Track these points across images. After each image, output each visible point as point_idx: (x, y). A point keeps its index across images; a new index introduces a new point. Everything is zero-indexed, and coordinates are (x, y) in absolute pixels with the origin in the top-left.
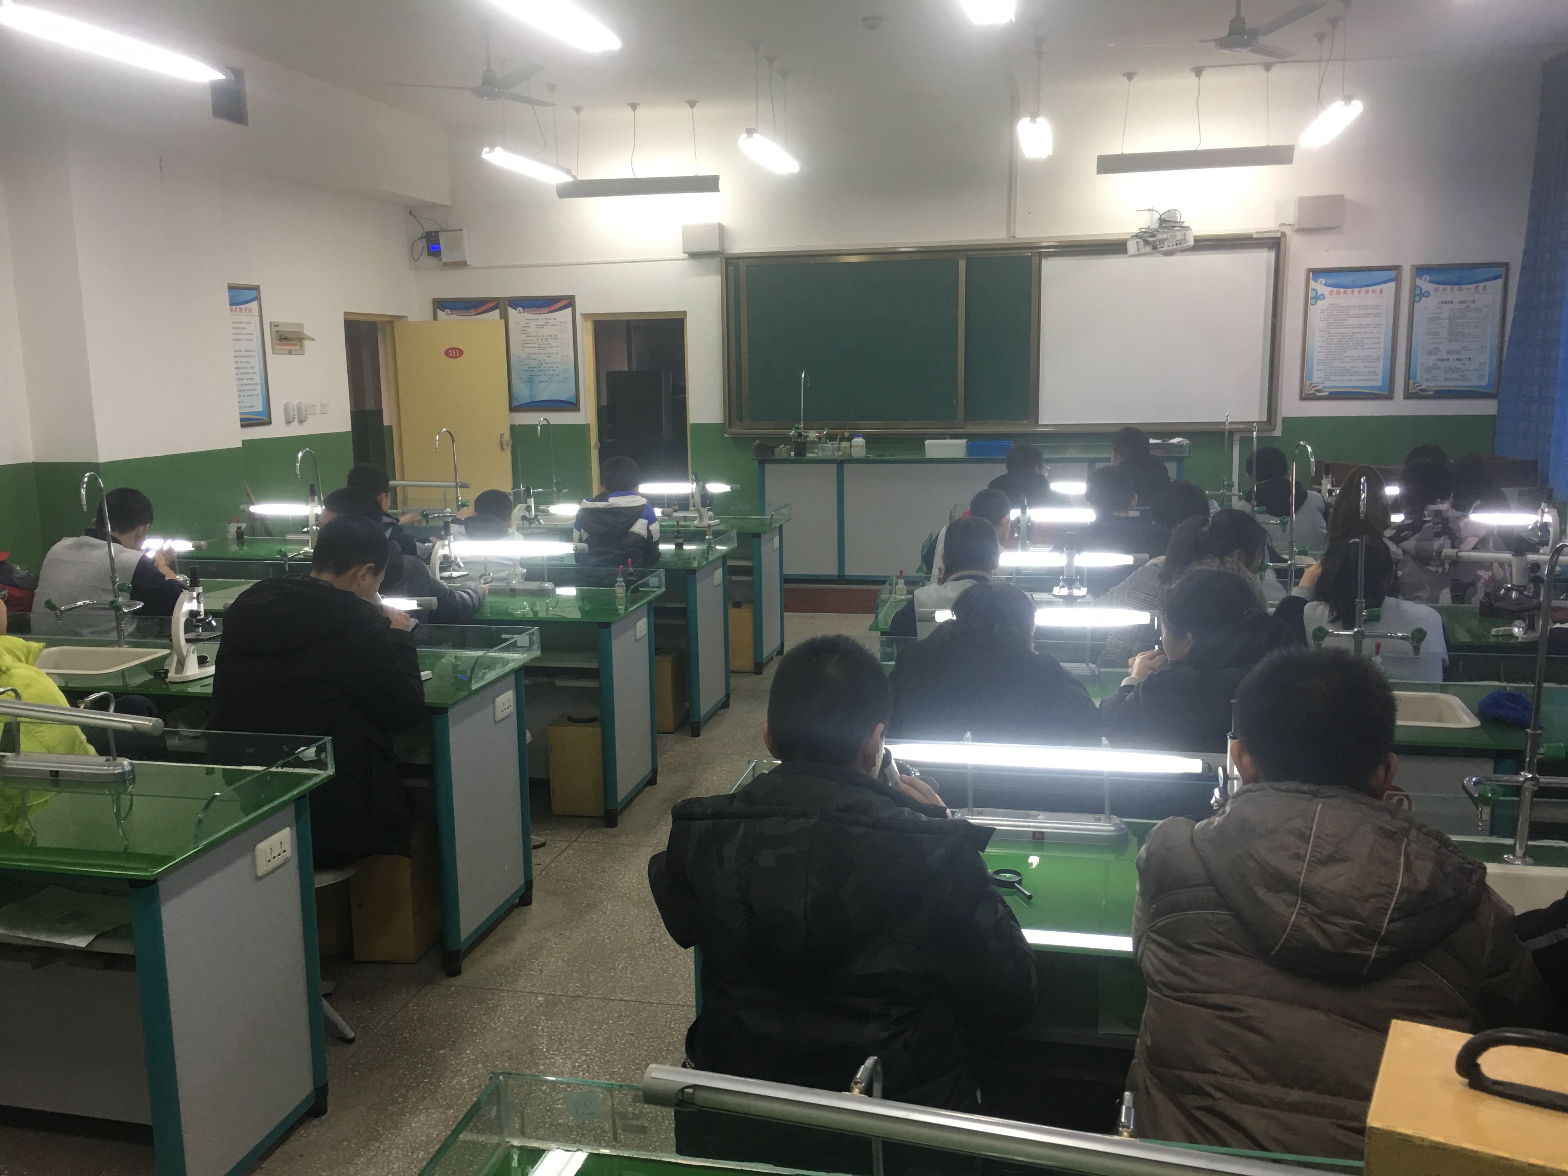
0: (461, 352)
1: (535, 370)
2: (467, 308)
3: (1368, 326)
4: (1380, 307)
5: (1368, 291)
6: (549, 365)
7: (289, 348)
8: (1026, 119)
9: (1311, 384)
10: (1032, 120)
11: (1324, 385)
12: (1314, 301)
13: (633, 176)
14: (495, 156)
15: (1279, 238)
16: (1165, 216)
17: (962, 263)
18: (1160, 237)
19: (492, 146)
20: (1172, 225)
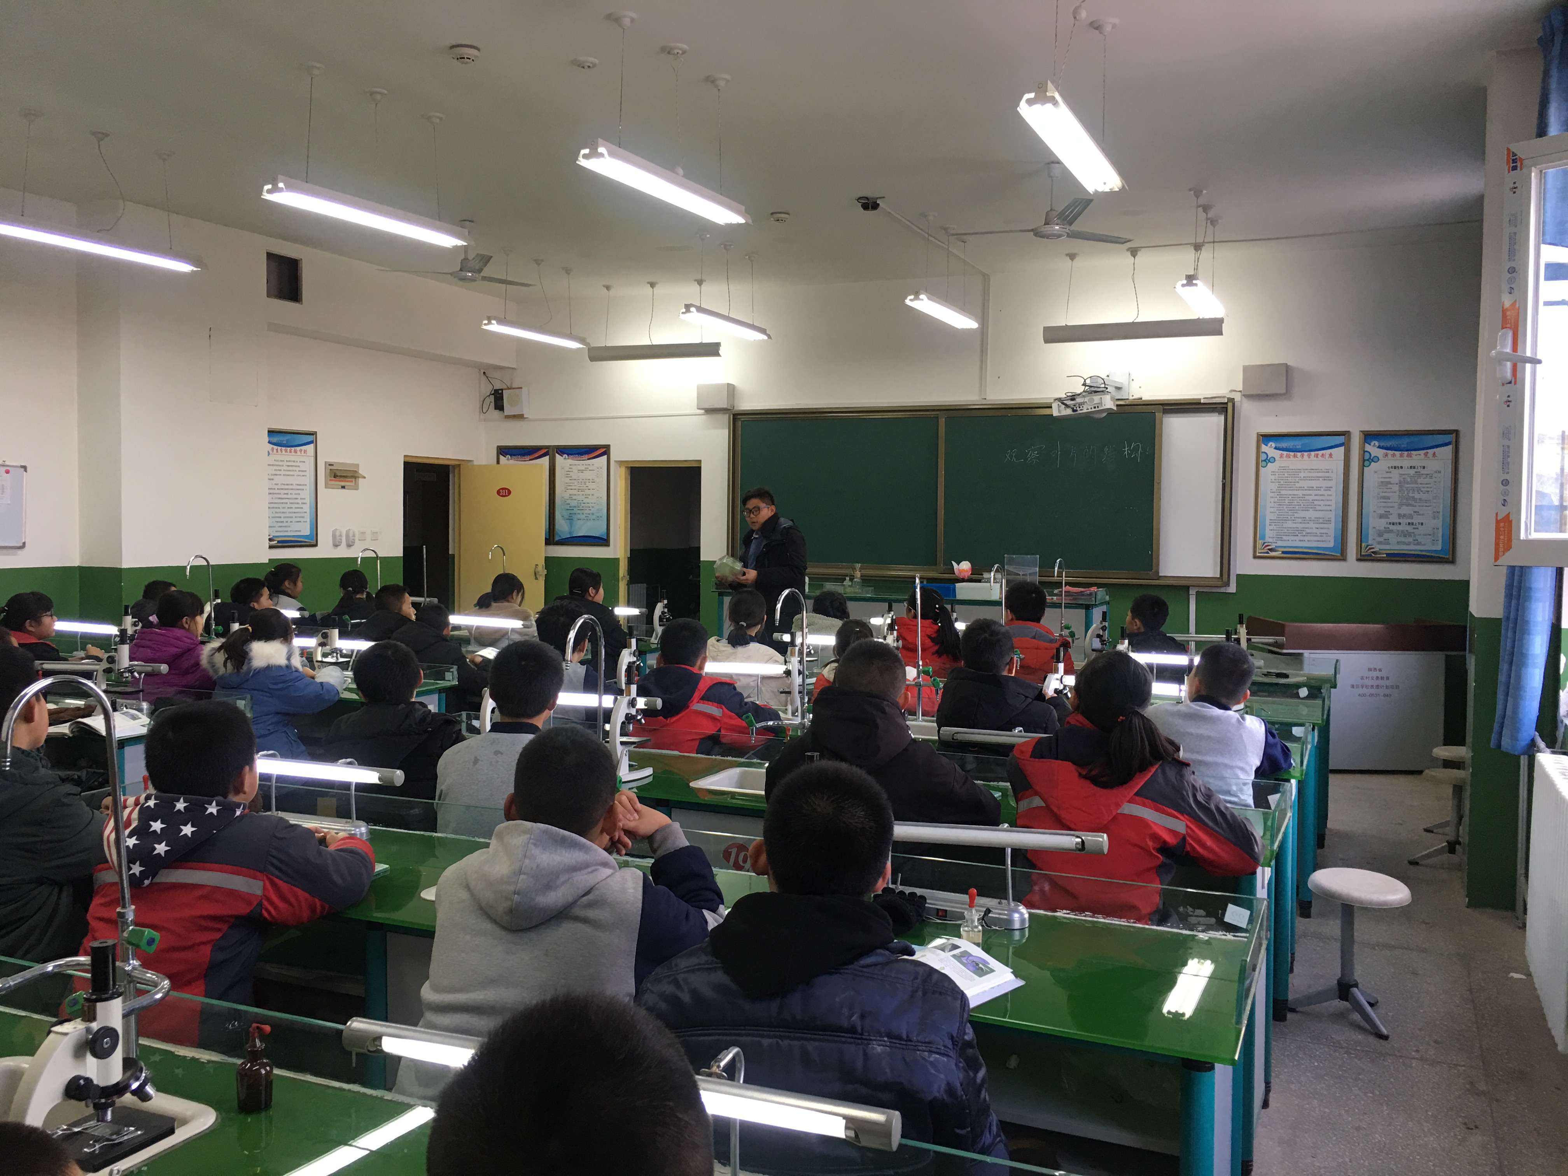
0: (509, 492)
1: (575, 509)
2: (523, 455)
3: (1318, 489)
4: (1330, 471)
5: (1317, 455)
6: (586, 505)
7: (343, 484)
8: (912, 297)
9: (1264, 543)
10: (917, 298)
11: (1276, 545)
12: (1264, 463)
13: (649, 343)
14: (495, 327)
15: (1226, 403)
16: (1088, 382)
17: (942, 421)
18: (1079, 400)
19: (489, 319)
20: (1094, 389)
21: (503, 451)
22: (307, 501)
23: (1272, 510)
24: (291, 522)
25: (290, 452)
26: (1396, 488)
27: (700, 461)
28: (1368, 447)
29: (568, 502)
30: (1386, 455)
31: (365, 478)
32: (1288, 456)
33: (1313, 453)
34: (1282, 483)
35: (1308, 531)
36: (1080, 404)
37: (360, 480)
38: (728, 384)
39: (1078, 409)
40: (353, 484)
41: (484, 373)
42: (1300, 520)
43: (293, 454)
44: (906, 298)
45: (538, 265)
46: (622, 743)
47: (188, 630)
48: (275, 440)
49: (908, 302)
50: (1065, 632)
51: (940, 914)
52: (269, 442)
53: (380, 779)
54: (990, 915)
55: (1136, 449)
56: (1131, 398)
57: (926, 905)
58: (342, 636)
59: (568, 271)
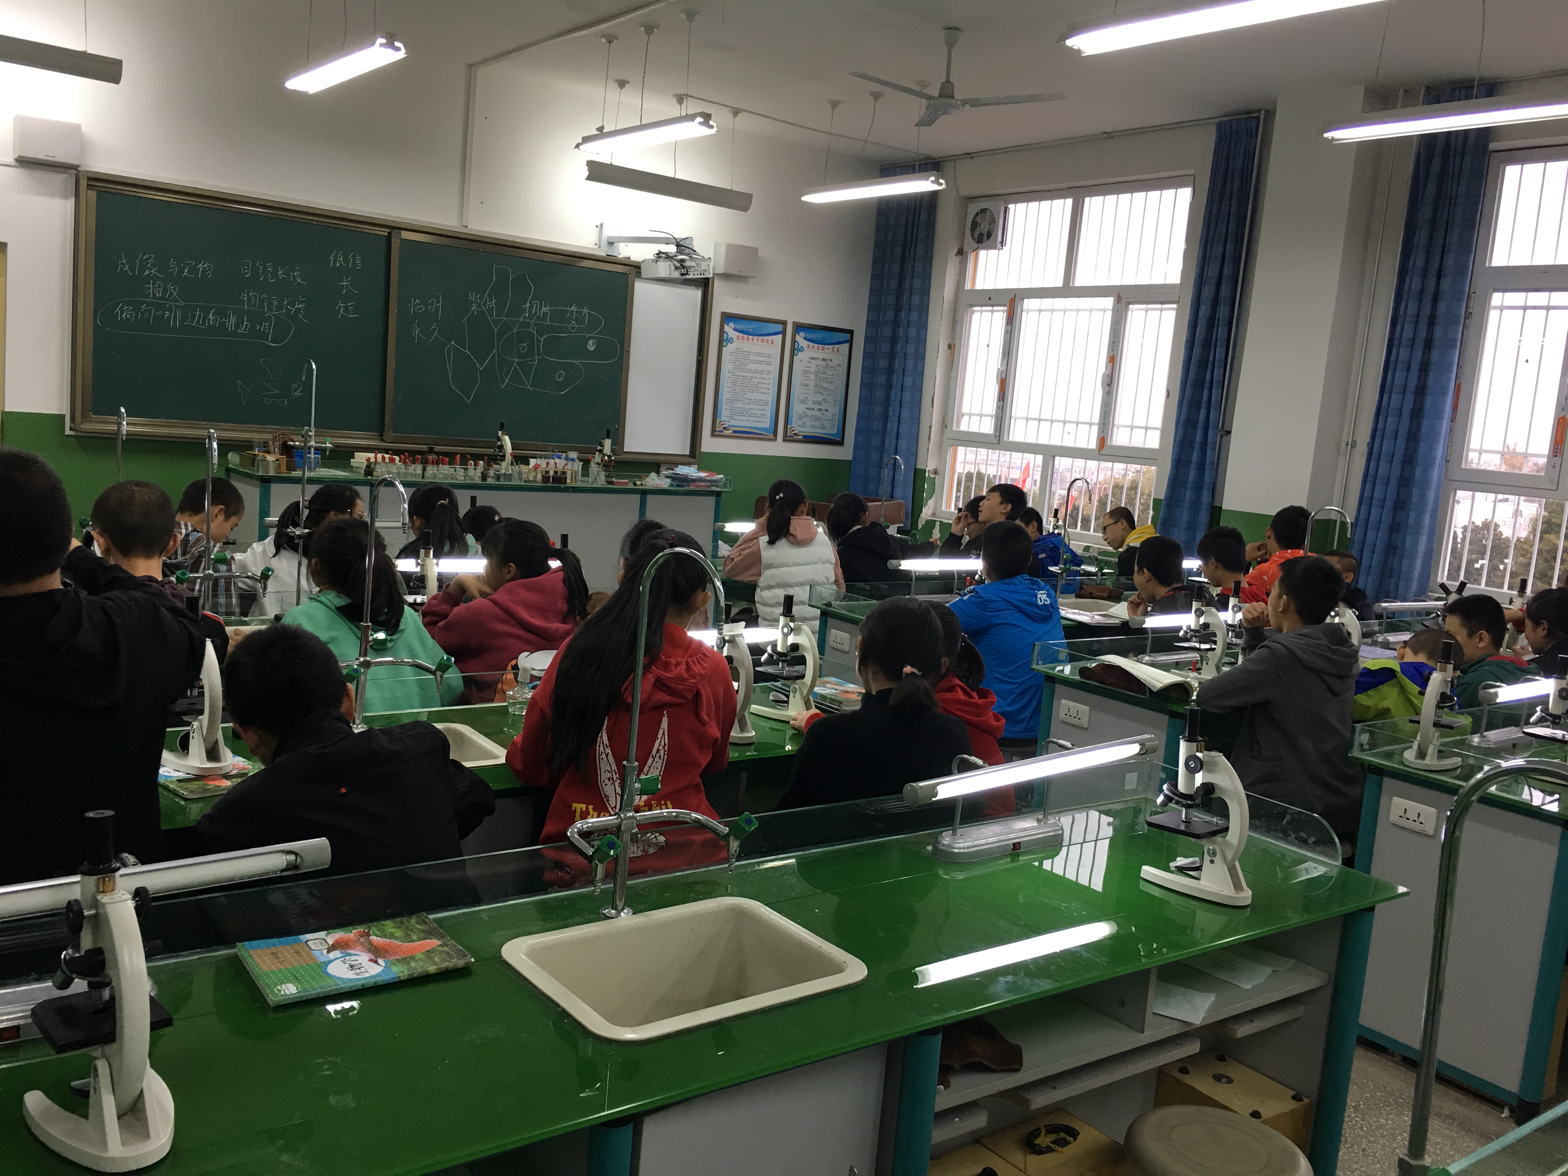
3: (762, 372)
4: (774, 356)
5: (763, 340)
9: (721, 421)
11: (731, 424)
12: (725, 343)
15: (707, 280)
23: (728, 389)
26: (813, 377)
28: (798, 338)
30: (809, 346)
32: (743, 338)
33: (760, 338)
34: (736, 364)
35: (753, 412)
36: (688, 267)
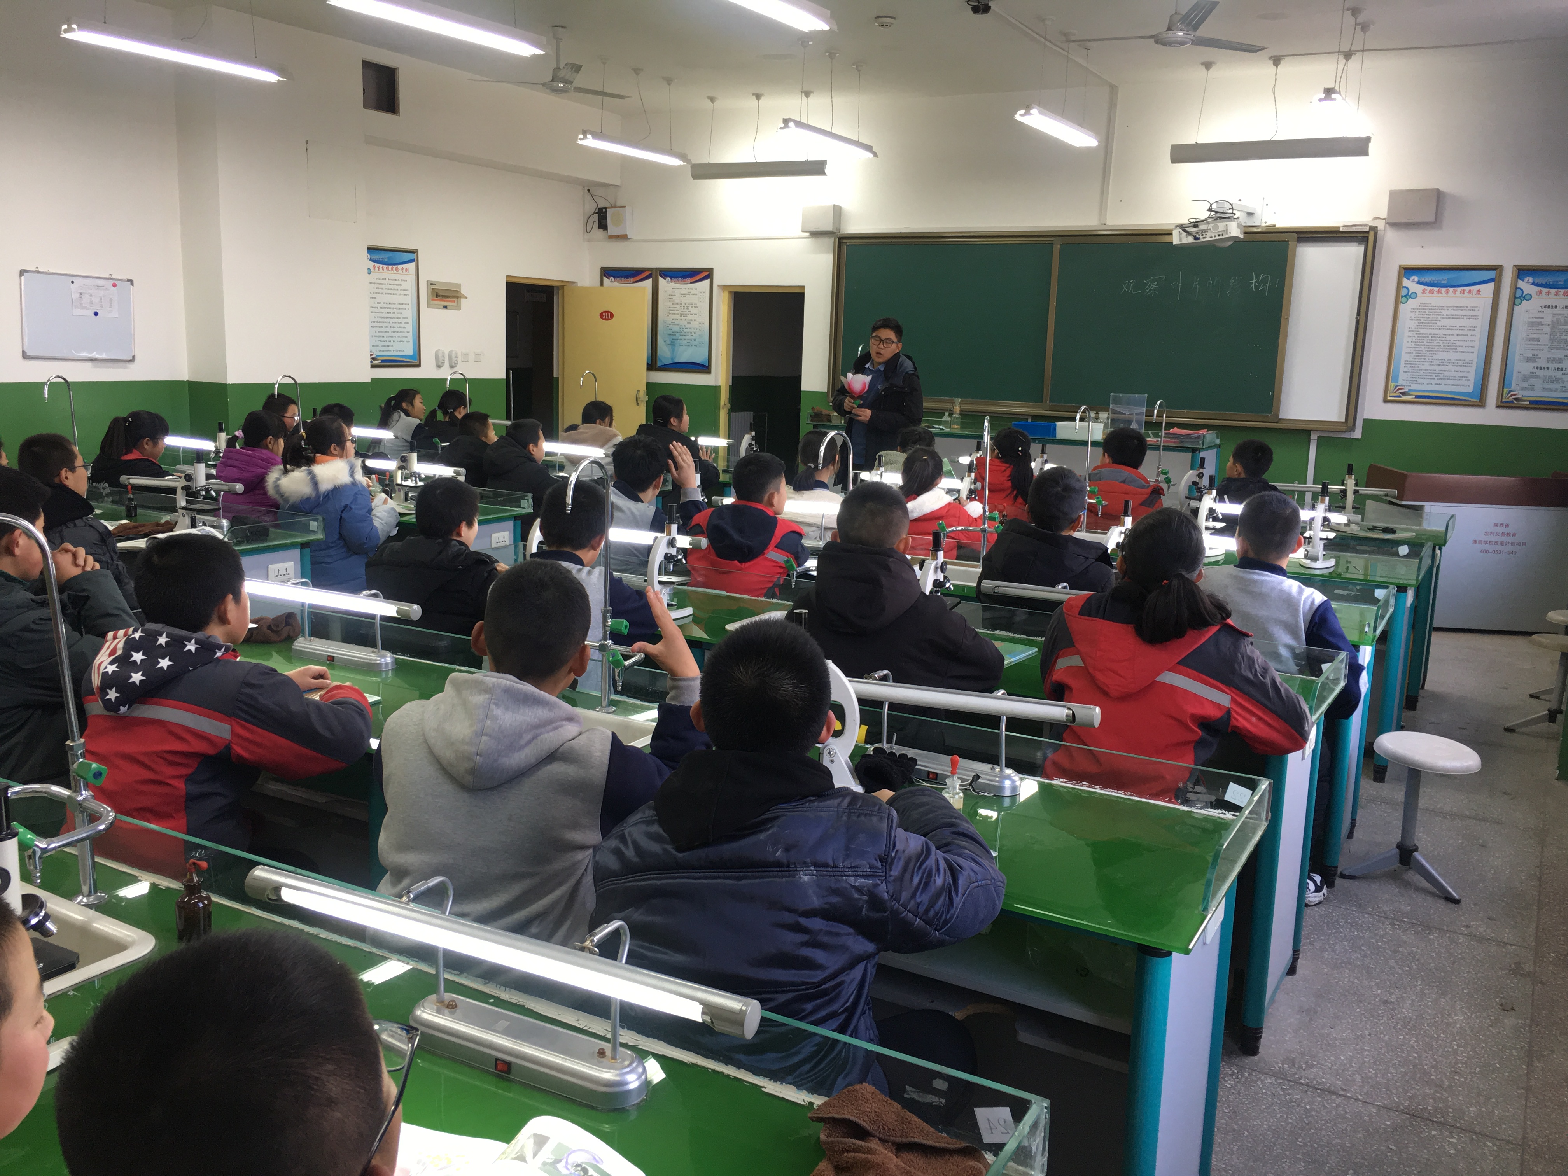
0: (612, 315)
1: (677, 334)
2: (627, 277)
3: (1462, 328)
4: (1476, 309)
5: (1464, 290)
6: (688, 330)
7: (445, 303)
8: (1023, 112)
9: (1397, 386)
10: (1027, 113)
11: (1410, 388)
12: (1404, 299)
13: (754, 161)
14: (590, 142)
15: (1367, 232)
16: (1214, 207)
17: (1057, 248)
18: (1202, 227)
19: (585, 133)
20: (1220, 216)
21: (608, 272)
22: (410, 320)
23: (1408, 350)
24: (394, 341)
25: (392, 270)
26: (1547, 329)
27: (804, 287)
28: (1521, 284)
29: (670, 327)
30: (1540, 292)
31: (467, 298)
32: (1432, 292)
33: (1459, 289)
34: (1422, 321)
35: (1446, 374)
36: (1203, 232)
37: (463, 300)
38: (834, 205)
39: (1201, 237)
40: (455, 304)
41: (589, 190)
42: (1438, 362)
43: (395, 272)
44: (1016, 113)
45: (637, 74)
46: (660, 582)
47: (272, 451)
48: (377, 256)
49: (1018, 117)
50: (1161, 478)
51: (931, 776)
52: (371, 260)
53: (398, 612)
54: (979, 780)
55: (1264, 281)
56: (1264, 225)
57: (917, 767)
58: (420, 459)
59: (669, 81)
